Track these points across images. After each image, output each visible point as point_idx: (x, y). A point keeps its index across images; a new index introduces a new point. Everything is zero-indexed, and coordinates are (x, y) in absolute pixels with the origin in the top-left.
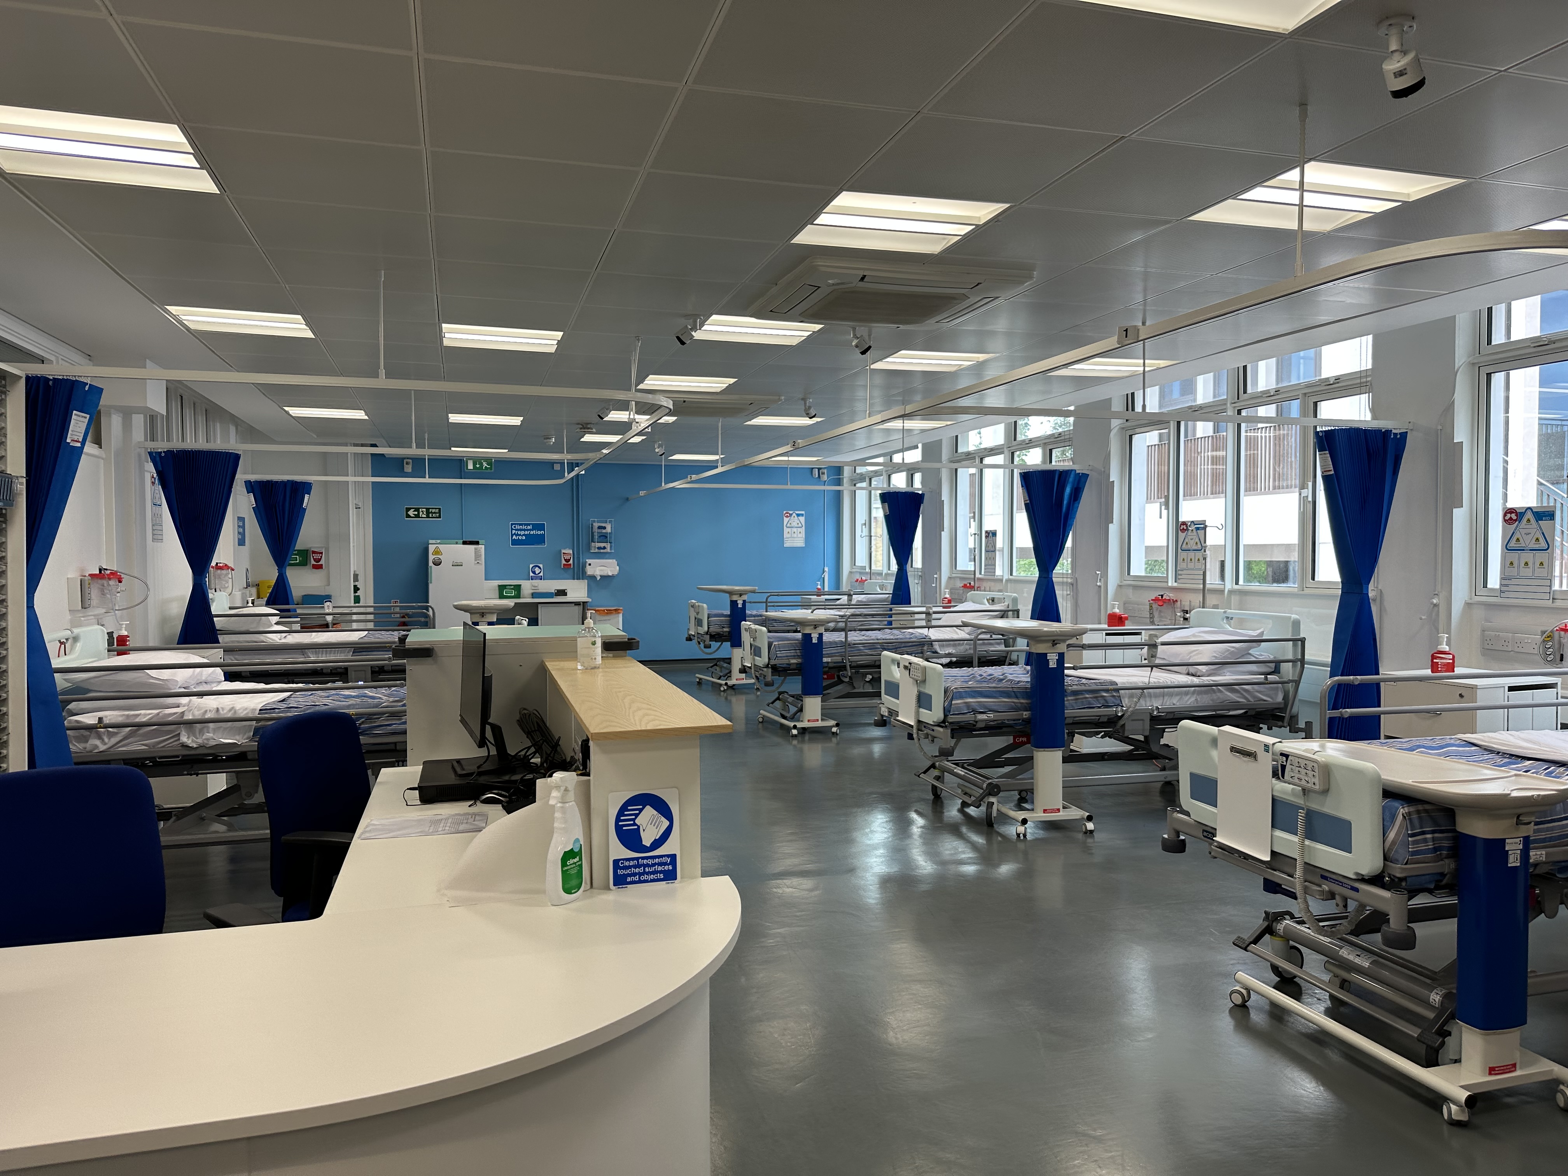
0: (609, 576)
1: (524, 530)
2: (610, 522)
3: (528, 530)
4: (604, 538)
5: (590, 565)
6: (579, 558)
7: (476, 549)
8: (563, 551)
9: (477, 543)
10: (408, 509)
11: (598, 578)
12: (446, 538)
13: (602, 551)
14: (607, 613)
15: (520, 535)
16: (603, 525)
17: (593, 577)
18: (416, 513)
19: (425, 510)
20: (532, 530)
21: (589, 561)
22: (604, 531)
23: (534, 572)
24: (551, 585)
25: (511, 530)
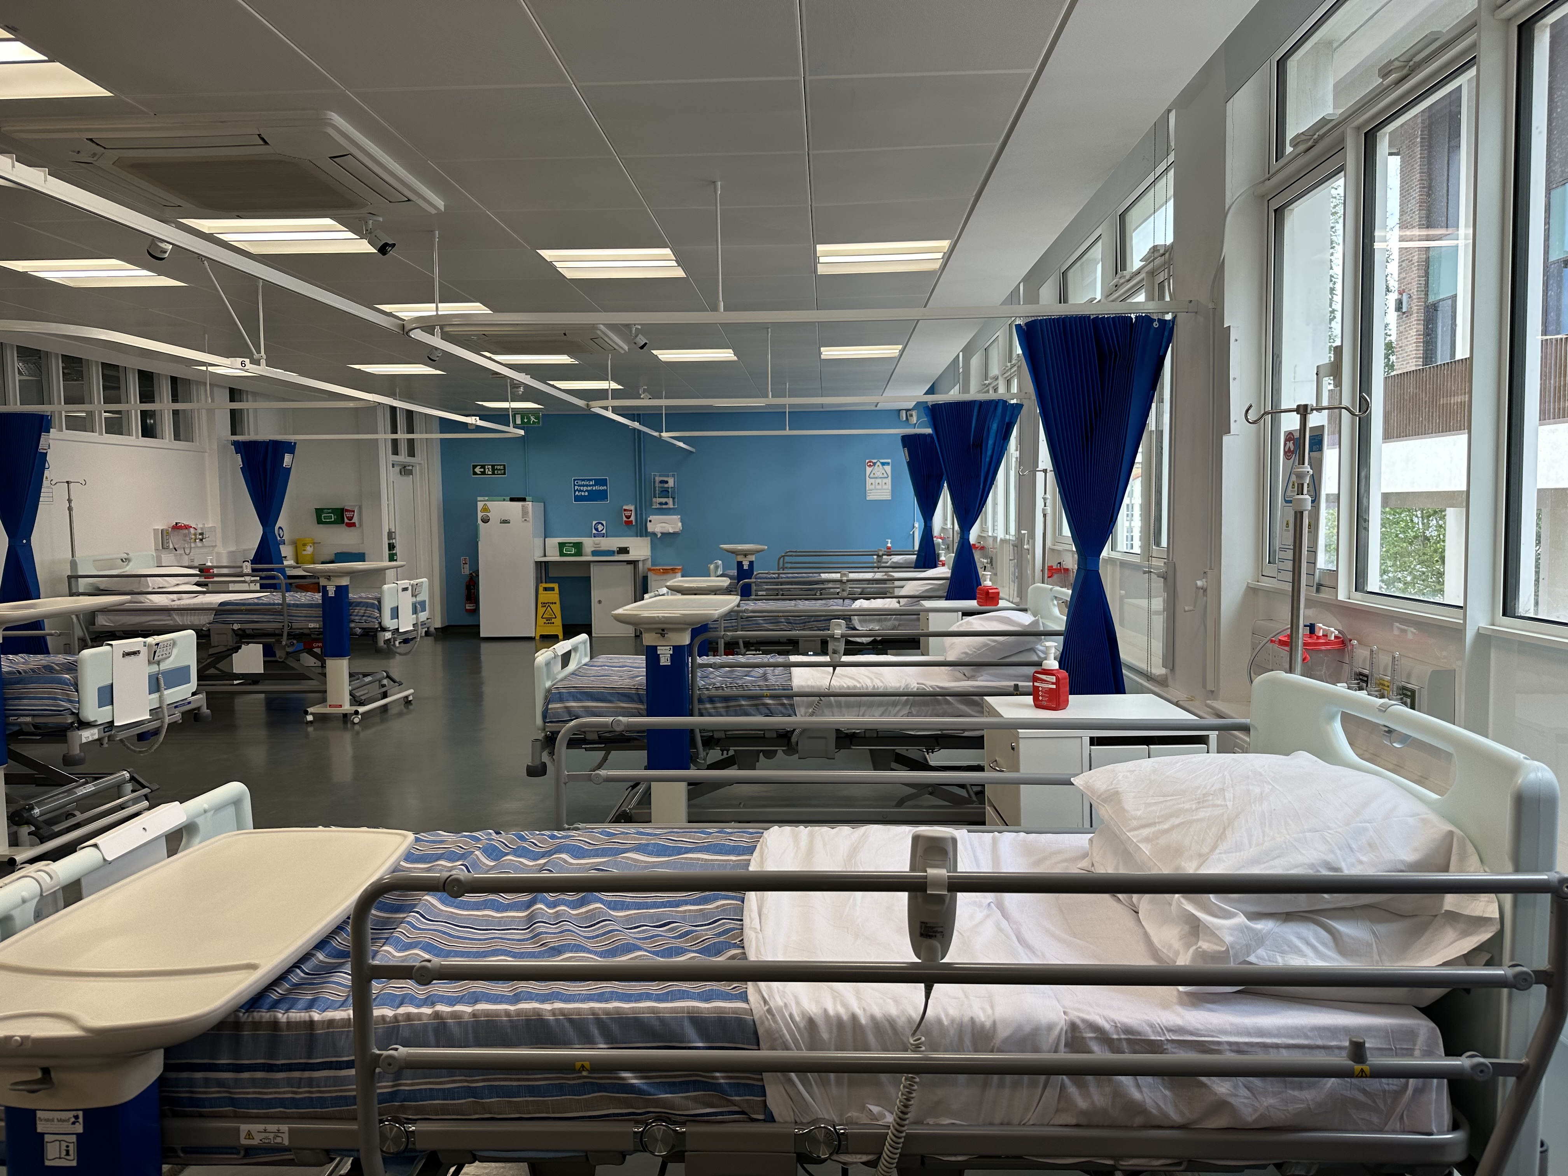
0: (670, 533)
1: (587, 486)
2: (673, 476)
3: (590, 486)
4: (665, 493)
5: (650, 521)
6: (641, 514)
7: (523, 506)
8: (625, 507)
9: (524, 500)
10: (475, 467)
11: (659, 535)
12: (495, 494)
13: (664, 506)
14: (663, 573)
15: (582, 491)
16: (665, 479)
17: (654, 534)
18: (483, 470)
19: (490, 466)
20: (594, 485)
21: (651, 518)
22: (666, 485)
23: (597, 530)
24: (612, 543)
25: (575, 485)
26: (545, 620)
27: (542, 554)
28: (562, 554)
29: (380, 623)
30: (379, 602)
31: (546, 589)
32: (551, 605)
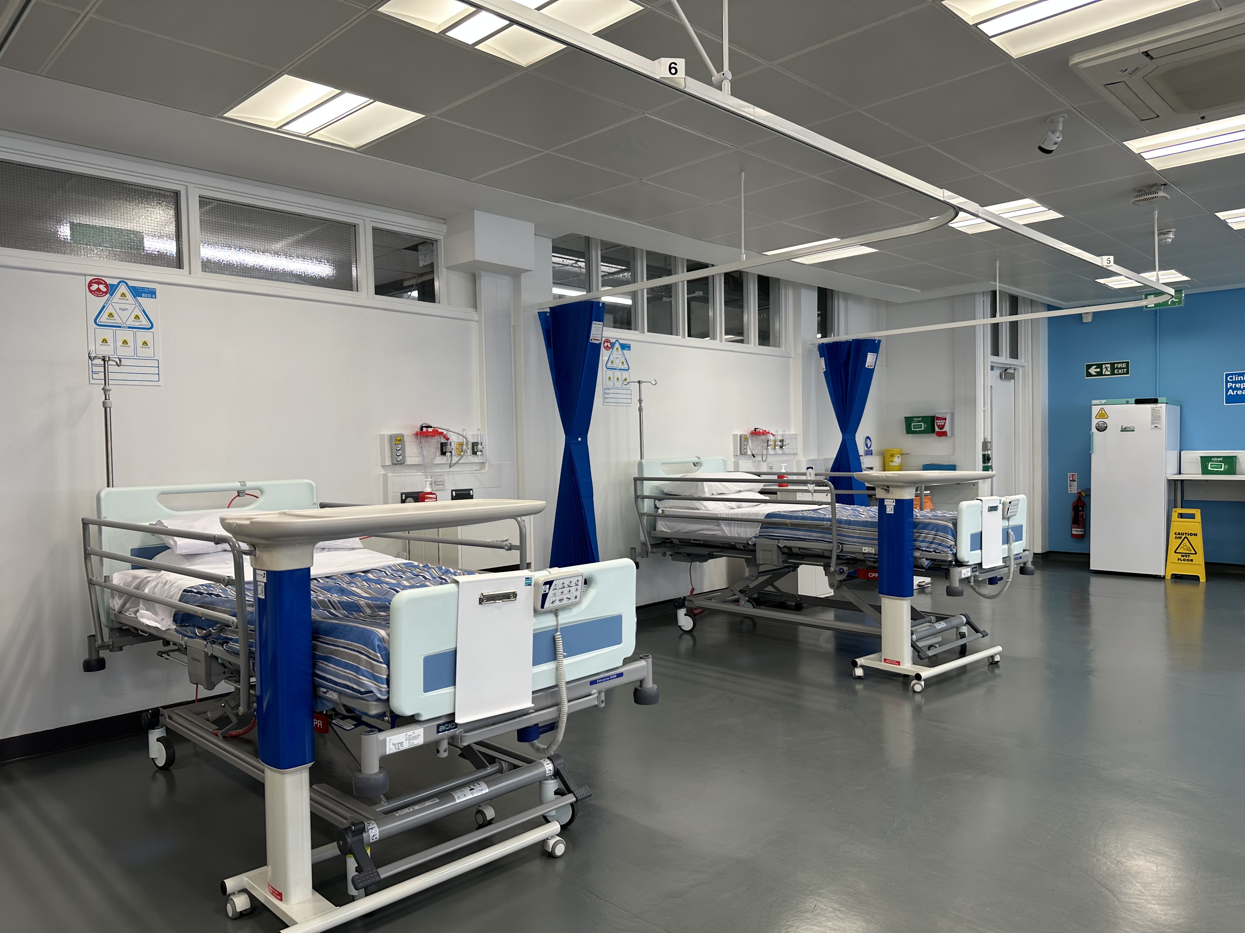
7: (1153, 409)
9: (1155, 401)
10: (1089, 367)
12: (1114, 396)
15: (1239, 389)
18: (1098, 370)
19: (1109, 365)
25: (1227, 382)
26: (1179, 556)
27: (1176, 470)
28: (1205, 471)
29: (955, 555)
30: (955, 525)
31: (1181, 516)
32: (1189, 537)
